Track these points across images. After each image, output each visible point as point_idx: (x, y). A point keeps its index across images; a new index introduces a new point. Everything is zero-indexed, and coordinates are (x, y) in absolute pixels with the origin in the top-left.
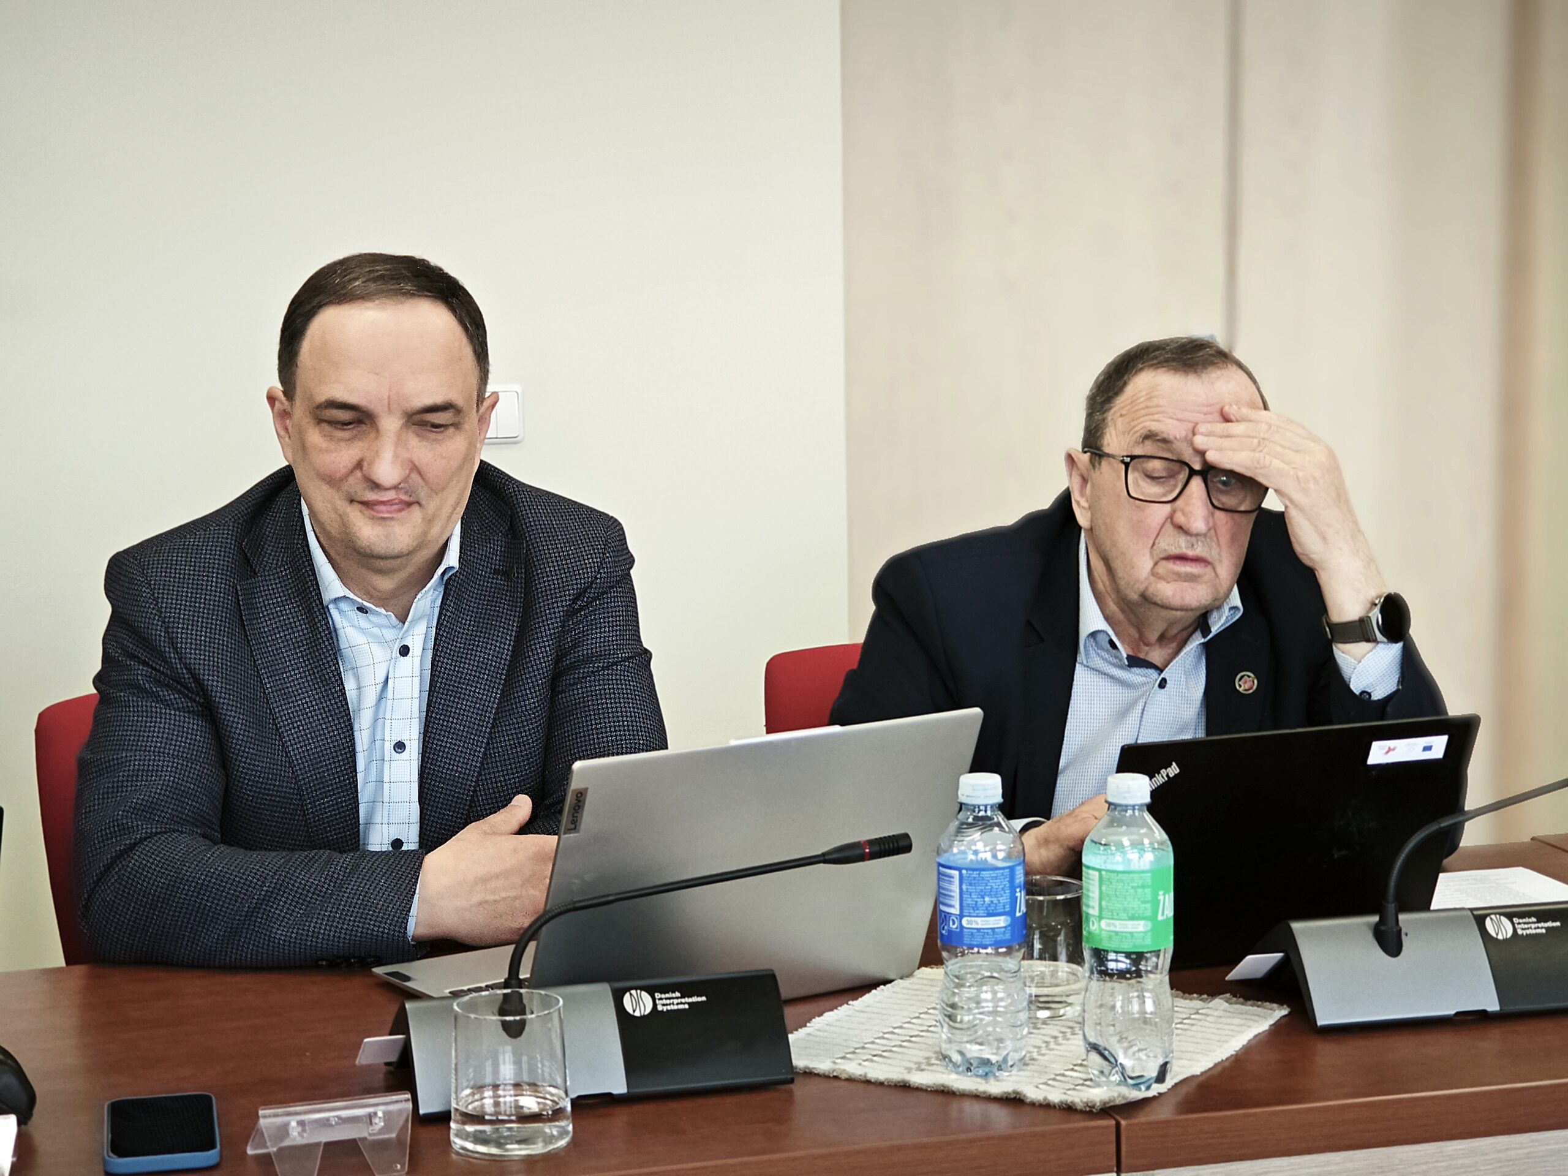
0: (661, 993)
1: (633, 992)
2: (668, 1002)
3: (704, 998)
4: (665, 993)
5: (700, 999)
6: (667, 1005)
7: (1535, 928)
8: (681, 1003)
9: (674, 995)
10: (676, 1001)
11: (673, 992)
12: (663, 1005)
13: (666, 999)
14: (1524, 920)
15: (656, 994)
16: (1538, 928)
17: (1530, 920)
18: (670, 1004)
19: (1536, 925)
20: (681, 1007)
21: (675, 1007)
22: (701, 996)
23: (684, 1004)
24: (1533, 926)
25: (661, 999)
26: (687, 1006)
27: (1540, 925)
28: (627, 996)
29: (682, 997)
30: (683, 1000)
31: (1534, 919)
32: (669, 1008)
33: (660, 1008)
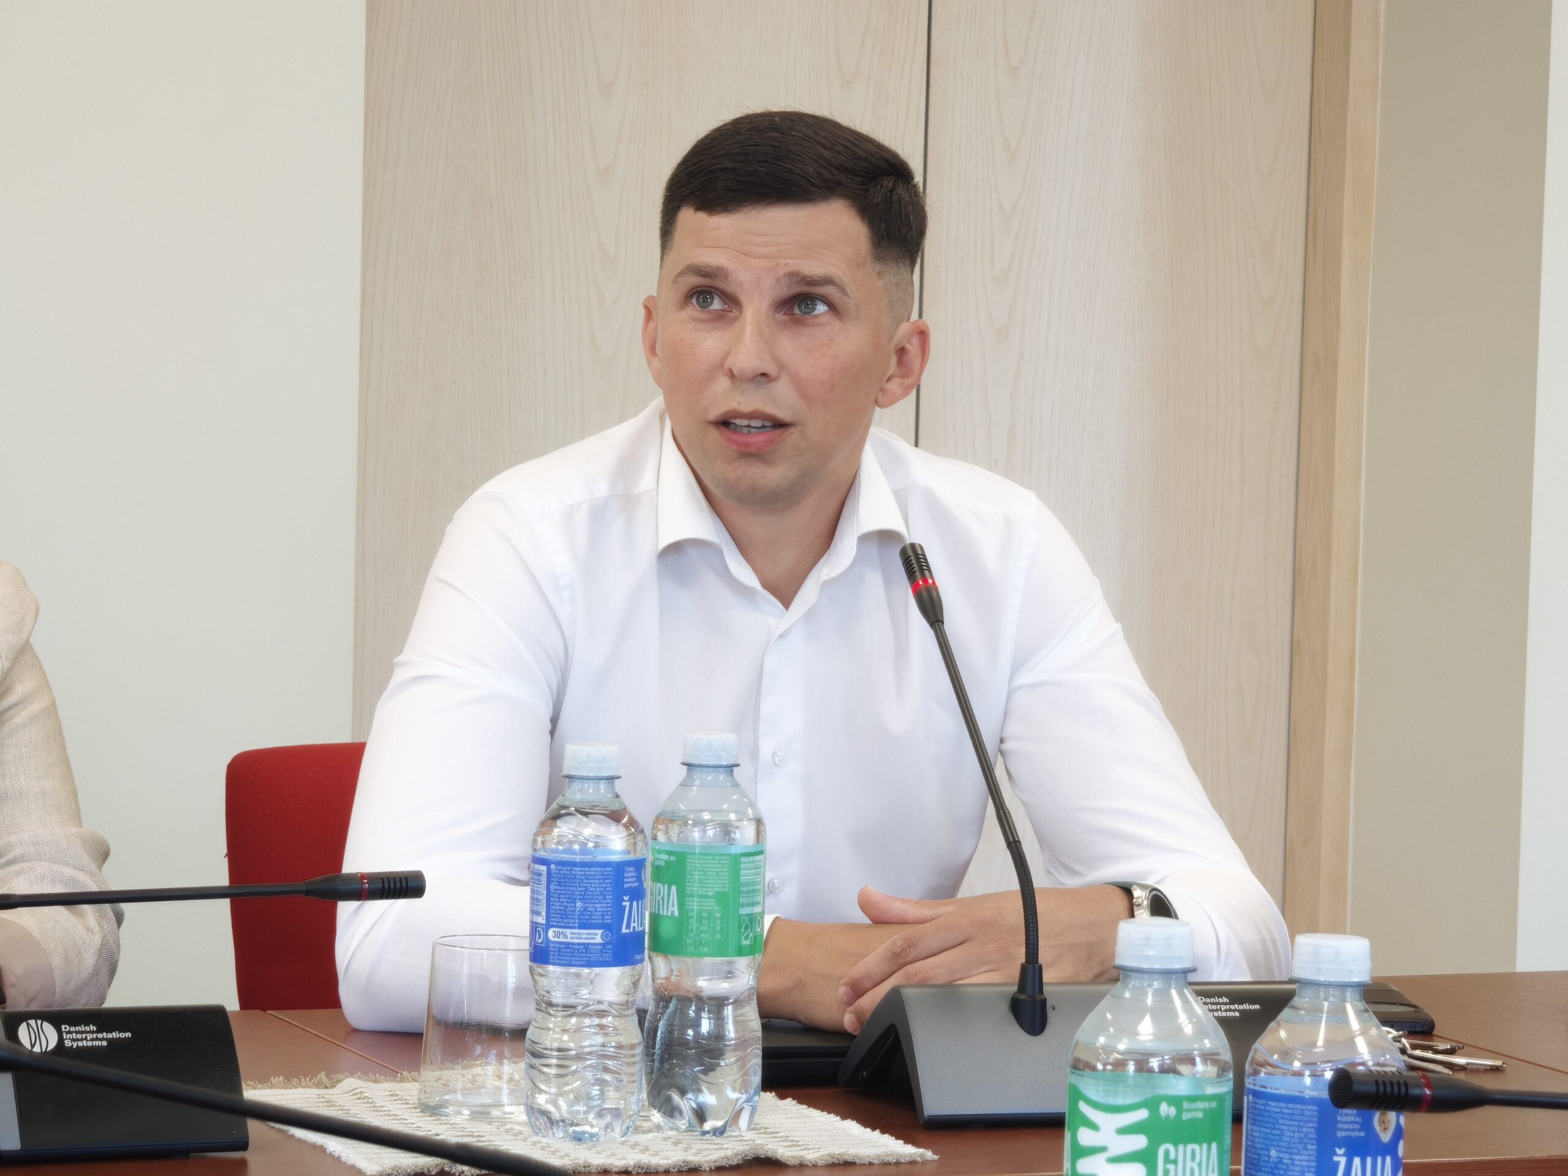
0: (70, 1026)
1: (32, 1022)
2: (79, 1036)
3: (128, 1035)
4: (75, 1026)
5: (123, 1035)
6: (77, 1040)
7: (1226, 1011)
8: (97, 1039)
9: (87, 1028)
10: (90, 1036)
11: (87, 1024)
12: (73, 1040)
13: (77, 1032)
14: (1216, 1000)
15: (63, 1027)
16: (1230, 1010)
17: (1221, 1000)
18: (82, 1040)
19: (1228, 1007)
20: (97, 1043)
21: (89, 1044)
22: (125, 1032)
23: (102, 1040)
24: (1223, 1007)
25: (69, 1032)
26: (105, 1043)
27: (1232, 1007)
28: (23, 1026)
29: (99, 1031)
30: (100, 1036)
31: (1225, 1000)
32: (80, 1044)
33: (68, 1043)
